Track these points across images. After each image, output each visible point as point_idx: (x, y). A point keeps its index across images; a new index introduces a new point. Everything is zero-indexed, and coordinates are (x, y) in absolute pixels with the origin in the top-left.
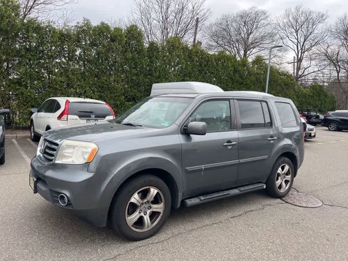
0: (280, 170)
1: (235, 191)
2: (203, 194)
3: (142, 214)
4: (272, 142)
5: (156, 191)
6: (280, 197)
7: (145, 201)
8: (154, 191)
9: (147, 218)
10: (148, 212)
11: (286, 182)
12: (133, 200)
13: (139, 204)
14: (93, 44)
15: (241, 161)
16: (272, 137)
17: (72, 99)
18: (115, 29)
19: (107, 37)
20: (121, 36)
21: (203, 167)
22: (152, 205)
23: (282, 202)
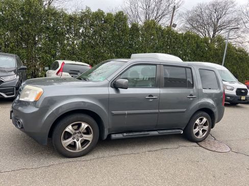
0: (197, 121)
1: (156, 133)
2: (126, 132)
3: (75, 140)
4: (191, 99)
5: (86, 126)
6: (197, 142)
7: (78, 131)
8: (84, 126)
9: (78, 144)
10: (80, 139)
11: (204, 131)
12: (67, 130)
13: (72, 133)
14: (91, 25)
15: (161, 111)
16: (191, 95)
17: (66, 62)
18: (108, 14)
19: (102, 20)
20: (111, 19)
21: (126, 112)
22: (83, 135)
23: (197, 145)
